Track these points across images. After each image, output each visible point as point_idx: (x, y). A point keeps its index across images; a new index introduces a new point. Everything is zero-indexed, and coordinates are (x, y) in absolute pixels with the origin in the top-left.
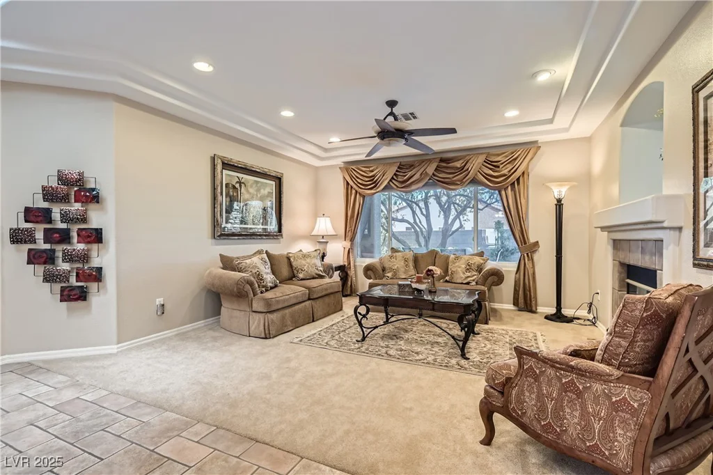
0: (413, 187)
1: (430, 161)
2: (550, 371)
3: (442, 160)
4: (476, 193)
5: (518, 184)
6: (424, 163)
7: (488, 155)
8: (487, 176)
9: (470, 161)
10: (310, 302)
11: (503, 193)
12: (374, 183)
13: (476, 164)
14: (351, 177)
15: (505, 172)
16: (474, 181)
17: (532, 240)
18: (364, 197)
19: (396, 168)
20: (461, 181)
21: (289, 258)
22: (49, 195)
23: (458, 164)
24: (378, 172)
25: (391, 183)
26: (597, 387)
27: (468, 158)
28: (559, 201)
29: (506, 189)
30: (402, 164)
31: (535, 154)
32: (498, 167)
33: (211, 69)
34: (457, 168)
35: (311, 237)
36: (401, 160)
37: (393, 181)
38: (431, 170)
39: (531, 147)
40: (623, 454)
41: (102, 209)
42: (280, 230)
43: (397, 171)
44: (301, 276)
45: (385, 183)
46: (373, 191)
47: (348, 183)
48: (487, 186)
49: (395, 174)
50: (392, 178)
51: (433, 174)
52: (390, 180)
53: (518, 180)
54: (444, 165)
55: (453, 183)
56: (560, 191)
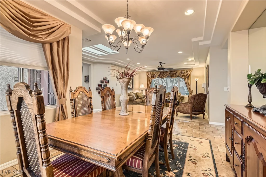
0: (164, 77)
2: (183, 105)
4: (179, 79)
5: (188, 77)
6: (167, 72)
7: (182, 70)
8: (181, 75)
10: (142, 103)
11: (185, 79)
12: (155, 76)
13: (179, 72)
14: (149, 75)
15: (185, 74)
16: (178, 76)
17: (192, 90)
18: (152, 79)
19: (160, 73)
20: (175, 76)
21: (137, 94)
22: (102, 82)
23: (175, 72)
24: (155, 74)
26: (187, 105)
27: (177, 71)
28: (197, 81)
29: (186, 78)
31: (192, 71)
33: (129, 59)
35: (139, 89)
39: (191, 69)
40: (189, 112)
41: (109, 84)
42: (133, 87)
44: (140, 98)
45: (157, 76)
46: (154, 78)
47: (148, 76)
48: (181, 78)
50: (159, 75)
51: (169, 74)
53: (188, 76)
54: (171, 72)
55: (174, 77)
56: (197, 79)
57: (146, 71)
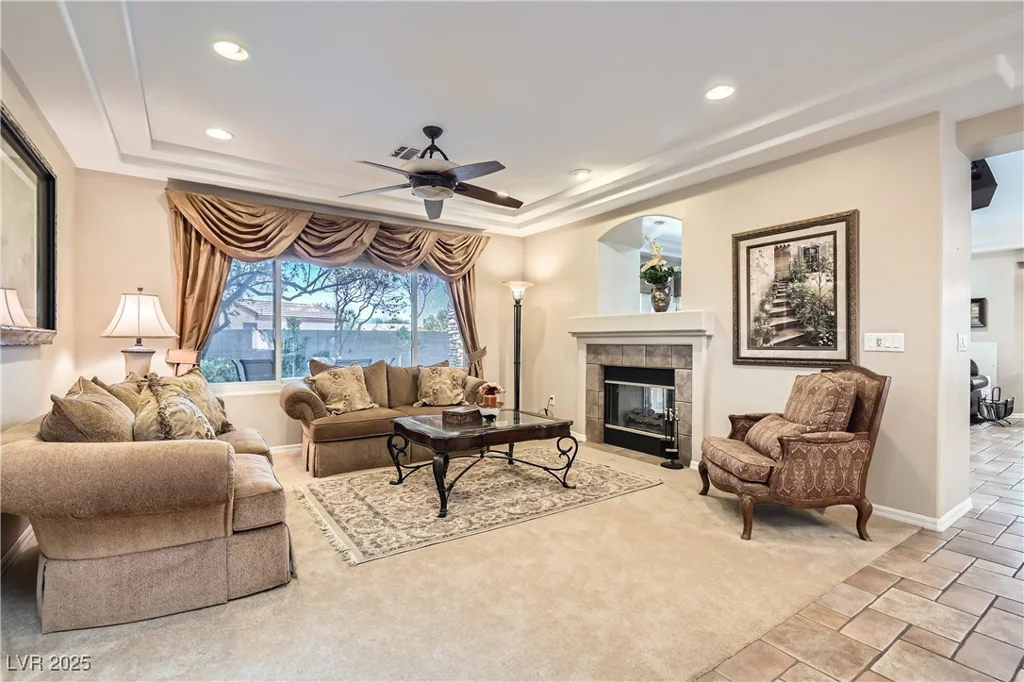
0: (340, 259)
1: (367, 224)
3: (383, 227)
5: (469, 276)
6: (357, 225)
7: (441, 234)
8: (439, 261)
9: (421, 237)
11: (454, 285)
12: (261, 240)
13: (427, 243)
14: (205, 217)
15: (460, 260)
16: (424, 266)
17: (481, 346)
18: (231, 261)
19: (306, 222)
20: (408, 261)
23: (407, 238)
24: (268, 219)
25: (295, 245)
27: (417, 232)
28: (518, 302)
29: (457, 282)
30: (315, 216)
31: (485, 245)
32: (451, 252)
34: (405, 243)
36: (317, 210)
37: (300, 242)
38: (368, 237)
39: (482, 236)
42: (50, 321)
43: (307, 226)
45: (286, 245)
46: (255, 254)
47: (188, 227)
48: (439, 274)
49: (304, 232)
50: (299, 238)
51: (371, 245)
52: (295, 241)
54: (387, 234)
55: (400, 264)
56: (520, 291)
57: (163, 175)
